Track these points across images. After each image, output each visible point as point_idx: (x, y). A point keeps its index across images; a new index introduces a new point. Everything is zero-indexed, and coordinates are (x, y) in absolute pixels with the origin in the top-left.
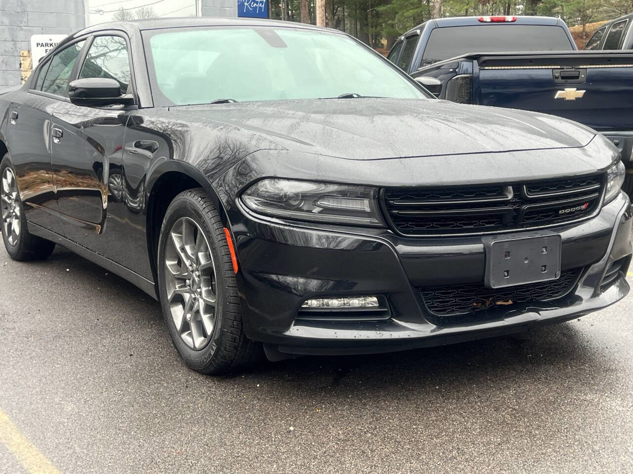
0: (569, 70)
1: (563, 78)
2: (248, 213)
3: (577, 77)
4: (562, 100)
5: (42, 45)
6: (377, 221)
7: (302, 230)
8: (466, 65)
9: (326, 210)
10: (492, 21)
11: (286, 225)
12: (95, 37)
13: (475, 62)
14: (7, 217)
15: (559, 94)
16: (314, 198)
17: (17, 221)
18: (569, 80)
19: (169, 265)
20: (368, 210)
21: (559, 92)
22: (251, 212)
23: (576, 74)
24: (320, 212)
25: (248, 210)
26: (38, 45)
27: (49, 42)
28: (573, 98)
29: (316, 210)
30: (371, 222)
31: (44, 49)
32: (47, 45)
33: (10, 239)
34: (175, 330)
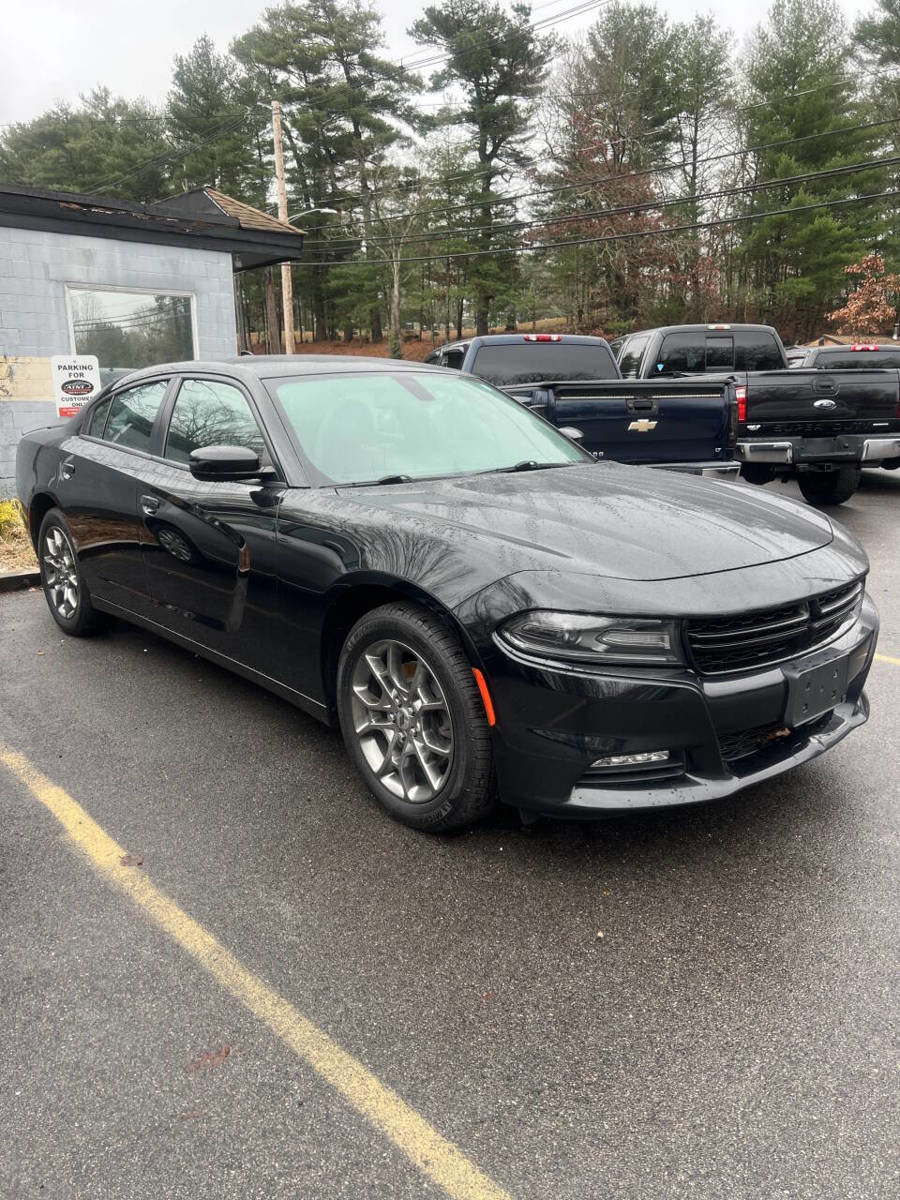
0: (642, 401)
1: (636, 408)
2: (511, 652)
3: (650, 408)
4: (635, 432)
5: (65, 368)
6: (675, 659)
7: (590, 677)
8: (541, 394)
9: (614, 648)
10: (538, 340)
11: (568, 670)
12: (184, 379)
13: (551, 391)
14: (56, 583)
15: (633, 426)
16: (599, 633)
17: (70, 590)
18: (643, 412)
19: (360, 692)
20: (667, 646)
21: (632, 423)
22: (514, 651)
23: (648, 404)
24: (607, 651)
25: (510, 649)
26: (59, 367)
27: (73, 364)
28: (645, 430)
29: (601, 648)
30: (668, 661)
31: (67, 372)
32: (70, 367)
33: (62, 610)
34: (369, 771)
